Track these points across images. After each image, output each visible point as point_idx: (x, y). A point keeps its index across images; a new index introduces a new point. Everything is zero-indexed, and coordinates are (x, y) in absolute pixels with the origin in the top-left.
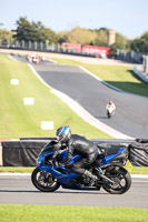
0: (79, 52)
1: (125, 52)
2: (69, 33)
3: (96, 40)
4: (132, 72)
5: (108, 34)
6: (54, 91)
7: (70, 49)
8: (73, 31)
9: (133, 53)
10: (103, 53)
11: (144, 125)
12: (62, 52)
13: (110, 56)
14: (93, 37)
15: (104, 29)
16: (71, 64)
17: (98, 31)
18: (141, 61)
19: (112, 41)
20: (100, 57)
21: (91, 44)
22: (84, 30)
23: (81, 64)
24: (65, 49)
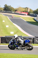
0: (20, 14)
1: (32, 14)
2: (18, 9)
3: (25, 11)
4: (34, 19)
5: (28, 9)
6: (14, 24)
7: (18, 13)
8: (19, 8)
9: (34, 14)
10: (26, 14)
12: (16, 14)
14: (24, 10)
15: (27, 8)
16: (18, 17)
17: (25, 8)
18: (36, 16)
19: (29, 11)
20: (26, 15)
21: (23, 12)
22: (22, 8)
23: (21, 17)
24: (16, 13)
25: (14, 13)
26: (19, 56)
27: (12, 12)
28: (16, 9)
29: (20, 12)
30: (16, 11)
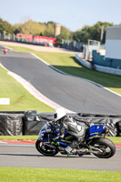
0: (31, 41)
1: (68, 42)
2: (24, 26)
3: (46, 32)
4: (74, 58)
5: (55, 27)
7: (24, 38)
8: (26, 23)
9: (75, 43)
10: (51, 42)
11: (84, 101)
12: (17, 41)
13: (56, 45)
14: (42, 29)
15: (51, 23)
16: (24, 51)
17: (46, 25)
18: (81, 50)
19: (58, 32)
20: (48, 46)
21: (41, 35)
22: (35, 23)
23: (33, 51)
24: (19, 38)
25: (11, 41)
26: (28, 174)
27: (5, 37)
28: (17, 27)
29: (31, 37)
30: (16, 32)
